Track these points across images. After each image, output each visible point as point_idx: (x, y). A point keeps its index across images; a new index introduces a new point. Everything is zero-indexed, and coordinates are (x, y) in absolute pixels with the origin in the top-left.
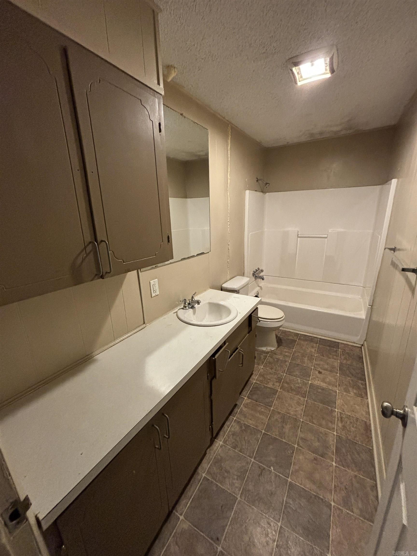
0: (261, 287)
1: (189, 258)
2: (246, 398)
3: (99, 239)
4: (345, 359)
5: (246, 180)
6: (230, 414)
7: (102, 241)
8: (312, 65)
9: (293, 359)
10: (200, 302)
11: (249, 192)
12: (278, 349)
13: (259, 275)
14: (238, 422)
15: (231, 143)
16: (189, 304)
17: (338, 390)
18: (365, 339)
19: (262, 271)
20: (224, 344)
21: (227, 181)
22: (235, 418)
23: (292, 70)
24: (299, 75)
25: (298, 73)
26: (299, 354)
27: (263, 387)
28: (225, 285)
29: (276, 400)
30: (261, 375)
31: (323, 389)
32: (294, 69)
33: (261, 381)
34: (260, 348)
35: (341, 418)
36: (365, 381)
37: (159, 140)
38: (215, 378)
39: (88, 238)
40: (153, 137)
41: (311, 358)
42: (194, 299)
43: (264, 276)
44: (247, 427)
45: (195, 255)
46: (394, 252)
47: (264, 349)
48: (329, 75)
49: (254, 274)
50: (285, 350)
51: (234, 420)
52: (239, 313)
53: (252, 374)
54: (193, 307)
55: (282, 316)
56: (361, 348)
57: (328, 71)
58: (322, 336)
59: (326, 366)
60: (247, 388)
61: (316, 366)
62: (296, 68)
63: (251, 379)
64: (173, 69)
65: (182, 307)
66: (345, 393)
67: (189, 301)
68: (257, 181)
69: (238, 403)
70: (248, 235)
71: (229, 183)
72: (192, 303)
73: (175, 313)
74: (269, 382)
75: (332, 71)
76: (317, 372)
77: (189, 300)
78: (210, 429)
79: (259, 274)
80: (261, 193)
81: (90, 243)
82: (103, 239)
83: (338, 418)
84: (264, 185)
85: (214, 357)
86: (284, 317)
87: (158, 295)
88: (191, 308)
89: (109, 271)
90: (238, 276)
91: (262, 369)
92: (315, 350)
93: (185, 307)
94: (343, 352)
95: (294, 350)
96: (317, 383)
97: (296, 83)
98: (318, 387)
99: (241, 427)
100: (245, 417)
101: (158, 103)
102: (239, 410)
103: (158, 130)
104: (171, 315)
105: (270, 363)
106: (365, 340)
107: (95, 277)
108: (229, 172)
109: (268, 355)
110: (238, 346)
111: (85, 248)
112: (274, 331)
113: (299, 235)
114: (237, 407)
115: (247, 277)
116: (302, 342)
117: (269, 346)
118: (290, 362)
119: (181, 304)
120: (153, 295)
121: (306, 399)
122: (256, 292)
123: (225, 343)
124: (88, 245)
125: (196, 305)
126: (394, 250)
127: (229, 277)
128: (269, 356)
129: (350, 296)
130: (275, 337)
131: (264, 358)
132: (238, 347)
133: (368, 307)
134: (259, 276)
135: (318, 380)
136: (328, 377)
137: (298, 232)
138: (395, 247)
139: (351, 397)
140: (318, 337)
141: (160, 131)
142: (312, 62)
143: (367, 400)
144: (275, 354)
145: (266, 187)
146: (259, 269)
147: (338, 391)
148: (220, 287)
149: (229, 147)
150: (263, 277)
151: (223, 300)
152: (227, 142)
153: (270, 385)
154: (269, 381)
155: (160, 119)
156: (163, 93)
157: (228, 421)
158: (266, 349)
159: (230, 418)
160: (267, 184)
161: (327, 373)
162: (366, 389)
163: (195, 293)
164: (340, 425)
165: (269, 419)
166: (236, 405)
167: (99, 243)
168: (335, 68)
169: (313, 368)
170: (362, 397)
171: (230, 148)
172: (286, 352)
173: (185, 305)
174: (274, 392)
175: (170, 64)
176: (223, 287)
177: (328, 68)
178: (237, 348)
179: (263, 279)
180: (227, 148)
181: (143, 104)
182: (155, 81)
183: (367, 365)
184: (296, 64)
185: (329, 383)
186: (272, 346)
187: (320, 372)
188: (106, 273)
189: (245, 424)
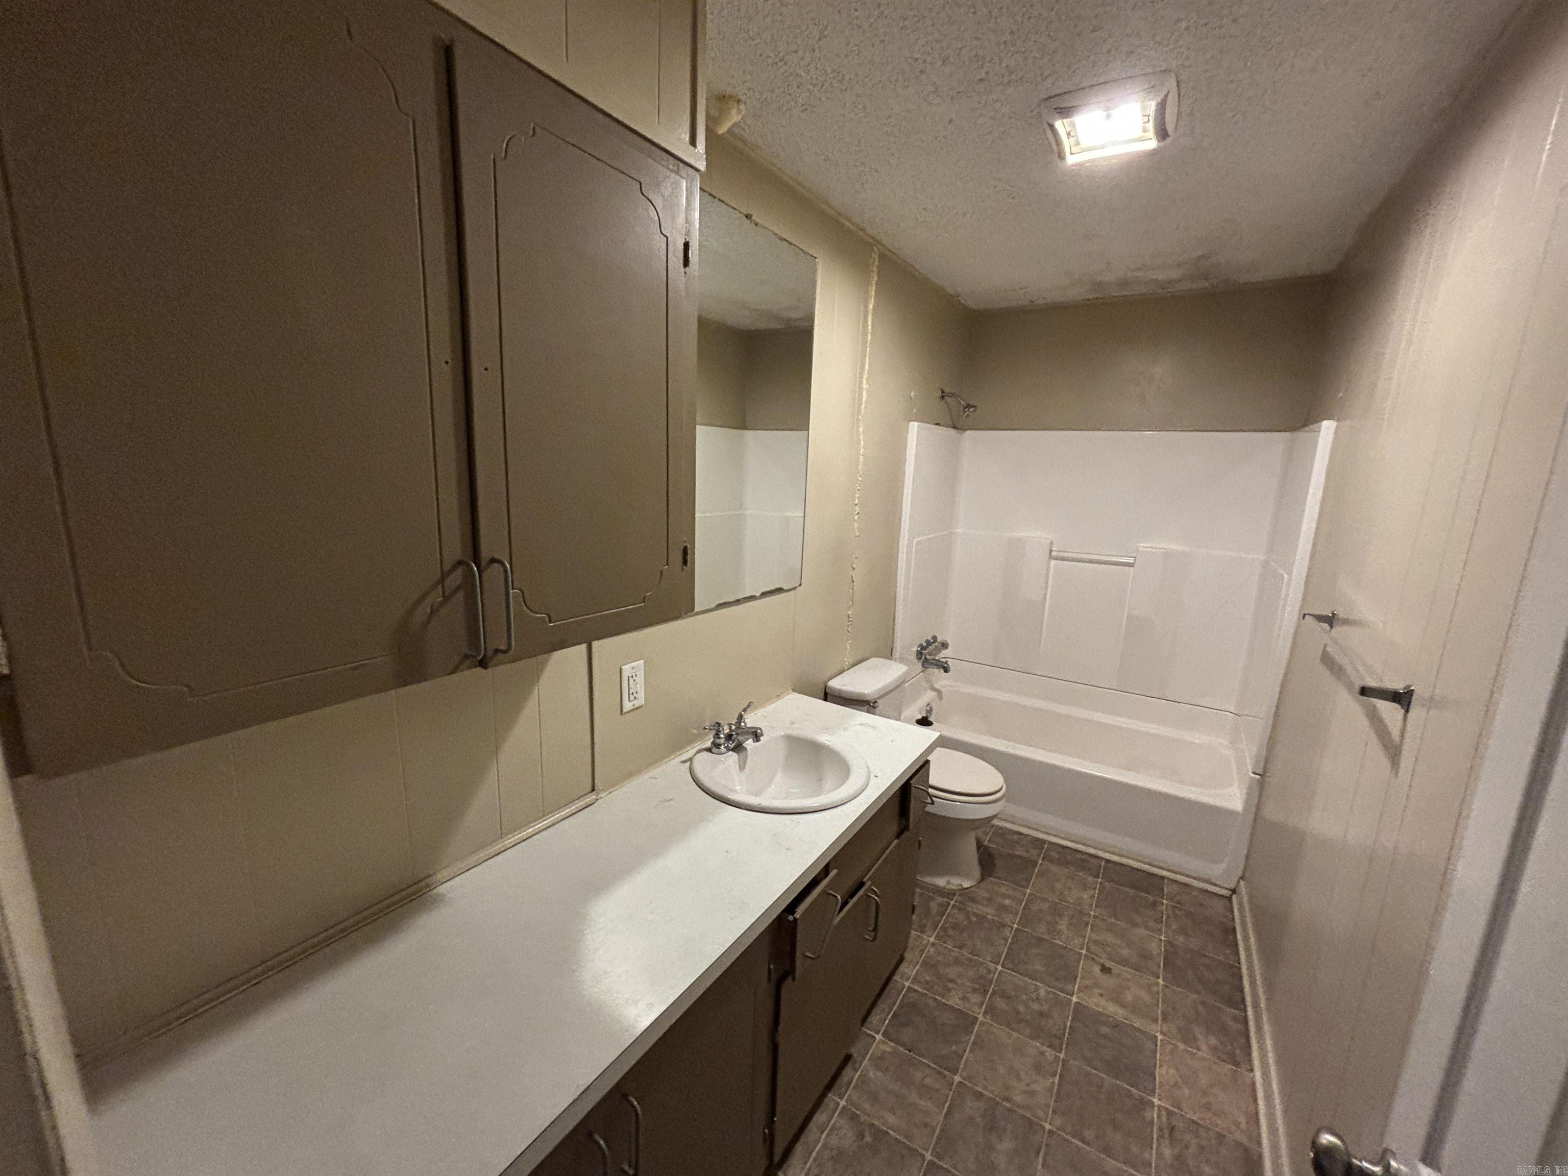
0: (939, 692)
1: (738, 602)
2: (879, 1037)
3: (485, 554)
4: (1183, 931)
5: (912, 394)
6: (828, 1088)
7: (493, 560)
8: (1108, 116)
9: (1026, 920)
10: (762, 735)
11: (918, 426)
12: (983, 885)
13: (937, 658)
14: (854, 1117)
15: (876, 293)
16: (729, 737)
17: (1162, 1033)
18: (1240, 873)
19: (944, 645)
20: (823, 874)
21: (861, 394)
22: (843, 1103)
23: (1052, 127)
24: (1071, 139)
25: (1069, 134)
26: (1045, 906)
27: (932, 1003)
28: (836, 684)
29: (971, 1051)
30: (929, 965)
31: (1116, 1026)
32: (1059, 125)
33: (928, 985)
34: (928, 879)
35: (1172, 1129)
36: (1245, 1010)
37: (682, 287)
38: (790, 978)
39: (455, 548)
40: (665, 278)
41: (1079, 920)
42: (745, 723)
43: (950, 662)
44: (880, 1134)
45: (758, 595)
46: (1331, 627)
47: (941, 882)
48: (1152, 144)
49: (921, 654)
50: (1003, 890)
51: (840, 1106)
52: (872, 776)
53: (901, 959)
54: (739, 748)
55: (999, 787)
56: (1229, 899)
57: (1151, 133)
58: (1113, 853)
59: (1125, 952)
60: (882, 1005)
61: (1093, 948)
62: (1065, 121)
63: (896, 978)
64: (736, 105)
65: (708, 744)
66: (1182, 1046)
67: (730, 728)
68: (943, 397)
69: (854, 1051)
70: (910, 544)
71: (864, 399)
72: (737, 734)
73: (685, 762)
74: (949, 990)
75: (1162, 133)
76: (1097, 969)
77: (730, 725)
78: (765, 1139)
79: (936, 655)
80: (952, 432)
81: (459, 563)
82: (497, 557)
83: (1161, 1129)
84: (962, 409)
85: (793, 913)
86: (1004, 790)
87: (641, 707)
88: (732, 750)
89: (503, 647)
90: (874, 657)
91: (933, 944)
92: (1092, 897)
93: (717, 746)
94: (1174, 907)
95: (1028, 891)
96: (1098, 1003)
97: (1061, 156)
98: (1099, 1018)
99: (861, 1136)
100: (874, 1098)
101: (687, 190)
102: (856, 1077)
103: (682, 262)
104: (674, 767)
105: (955, 927)
106: (1242, 878)
107: (461, 663)
108: (866, 372)
109: (952, 903)
110: (864, 877)
111: (443, 577)
112: (972, 829)
113: (1053, 554)
114: (850, 1064)
115: (902, 660)
116: (1055, 869)
117: (958, 874)
118: (1017, 929)
119: (707, 734)
120: (628, 706)
121: (1062, 1056)
122: (926, 704)
123: (826, 871)
124: (451, 571)
125: (748, 742)
126: (1330, 620)
127: (848, 661)
128: (954, 905)
129: (1198, 738)
130: (974, 844)
131: (938, 912)
132: (865, 880)
133: (1252, 779)
134: (934, 660)
135: (1101, 995)
136: (1129, 989)
137: (1052, 543)
138: (1333, 614)
139: (1203, 1059)
140: (1101, 854)
141: (686, 262)
142: (1107, 109)
143: (1251, 1075)
144: (973, 900)
145: (968, 416)
146: (935, 638)
147: (1160, 1037)
148: (823, 687)
149: (871, 307)
150: (946, 663)
151: (827, 730)
152: (867, 292)
153: (954, 1001)
154: (950, 985)
155: (688, 233)
156: (702, 166)
157: (821, 1109)
158: (948, 883)
159: (826, 1100)
160: (969, 406)
161: (1127, 972)
162: (1248, 1037)
163: (749, 706)
164: (1167, 1152)
165: (946, 1115)
166: (848, 1058)
167: (483, 564)
168: (1170, 128)
169: (1084, 952)
170: (1237, 1064)
171: (874, 307)
172: (1005, 896)
173: (718, 741)
174: (966, 1022)
175: (728, 93)
176: (831, 688)
177: (1151, 126)
178: (862, 884)
179: (946, 670)
180: (866, 307)
181: (646, 194)
182: (683, 136)
183: (1249, 956)
184: (1065, 112)
185: (1135, 1009)
186: (967, 876)
187: (1105, 970)
188: (497, 651)
189: (872, 1125)
